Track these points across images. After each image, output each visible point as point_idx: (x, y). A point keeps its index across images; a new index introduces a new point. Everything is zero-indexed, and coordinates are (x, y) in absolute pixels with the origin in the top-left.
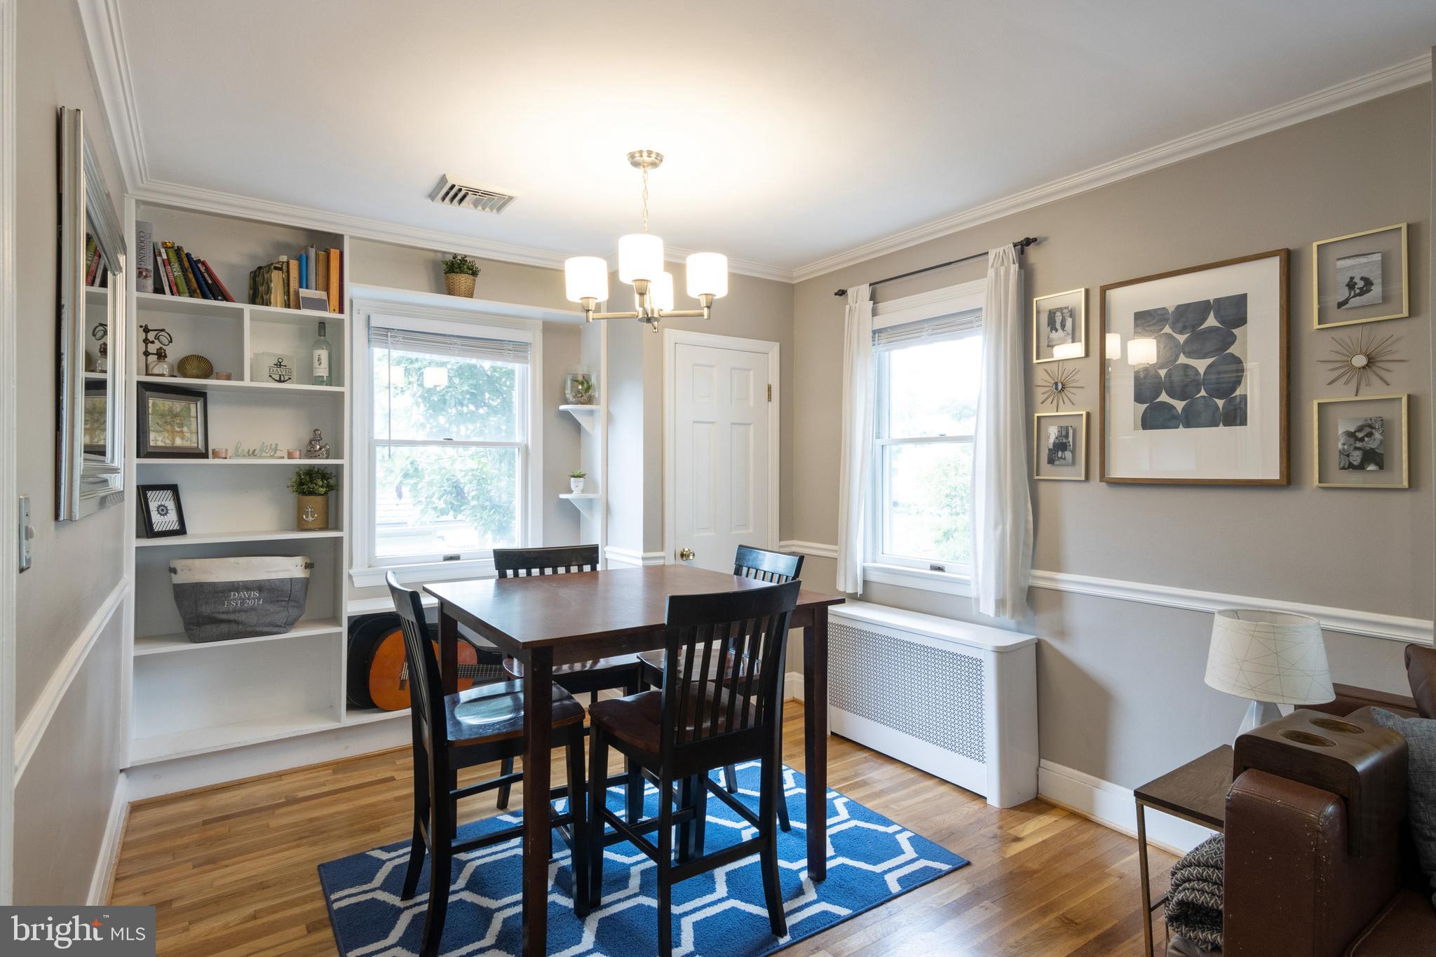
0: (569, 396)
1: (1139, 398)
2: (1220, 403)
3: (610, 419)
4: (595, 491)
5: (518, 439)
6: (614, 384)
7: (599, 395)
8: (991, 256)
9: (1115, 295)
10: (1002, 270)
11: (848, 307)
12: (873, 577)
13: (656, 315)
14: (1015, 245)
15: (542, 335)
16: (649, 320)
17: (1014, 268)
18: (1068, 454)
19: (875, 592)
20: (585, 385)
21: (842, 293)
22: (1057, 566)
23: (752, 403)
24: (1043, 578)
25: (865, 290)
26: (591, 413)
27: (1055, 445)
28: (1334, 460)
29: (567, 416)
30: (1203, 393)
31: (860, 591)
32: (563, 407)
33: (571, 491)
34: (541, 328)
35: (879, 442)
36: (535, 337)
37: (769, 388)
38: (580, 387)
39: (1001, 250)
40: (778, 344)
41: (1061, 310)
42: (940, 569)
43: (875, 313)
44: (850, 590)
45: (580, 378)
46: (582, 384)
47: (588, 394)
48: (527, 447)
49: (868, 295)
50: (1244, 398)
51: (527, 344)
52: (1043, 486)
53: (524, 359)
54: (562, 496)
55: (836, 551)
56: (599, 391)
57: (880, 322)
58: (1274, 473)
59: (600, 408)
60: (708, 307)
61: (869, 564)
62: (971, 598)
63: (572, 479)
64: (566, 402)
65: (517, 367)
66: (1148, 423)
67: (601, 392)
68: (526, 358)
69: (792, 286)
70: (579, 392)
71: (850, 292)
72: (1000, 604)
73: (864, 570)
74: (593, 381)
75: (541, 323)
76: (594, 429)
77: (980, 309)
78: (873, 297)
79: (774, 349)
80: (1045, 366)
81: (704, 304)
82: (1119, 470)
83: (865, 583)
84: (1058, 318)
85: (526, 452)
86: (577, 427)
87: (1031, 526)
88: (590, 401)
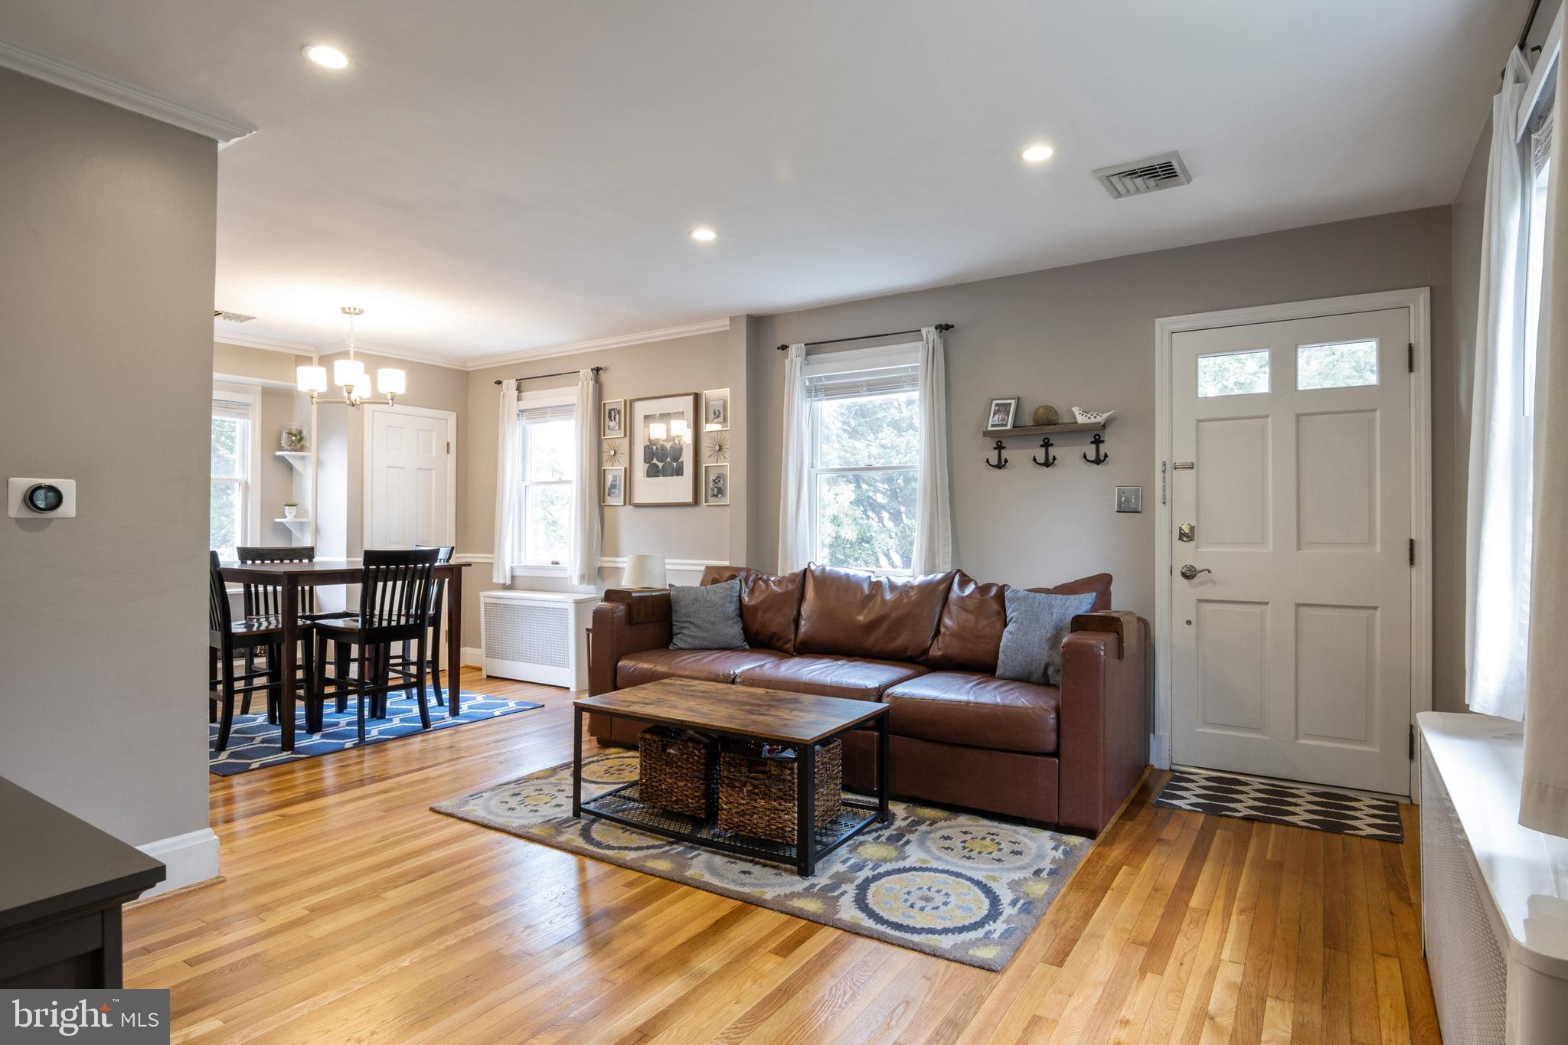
0: (284, 443)
1: (645, 462)
2: (675, 464)
3: (319, 463)
4: (306, 516)
5: (238, 474)
6: (323, 436)
7: (310, 444)
8: (581, 373)
9: (638, 406)
10: (586, 382)
11: (502, 393)
12: (517, 573)
13: (358, 403)
14: (592, 370)
15: (261, 398)
16: (353, 405)
17: (591, 383)
18: (616, 491)
19: (519, 582)
20: (298, 437)
21: (499, 383)
22: (617, 555)
23: (434, 455)
24: (607, 562)
25: (513, 384)
26: (303, 458)
27: (611, 485)
28: (710, 492)
29: (283, 460)
30: (669, 459)
31: (508, 582)
32: (279, 453)
33: (285, 517)
34: (261, 392)
35: (524, 484)
36: (256, 400)
37: (448, 444)
38: (294, 438)
39: (586, 371)
40: (455, 413)
41: (614, 410)
42: (557, 563)
43: (519, 399)
44: (501, 581)
45: (294, 432)
46: (295, 436)
47: (300, 444)
48: (247, 483)
49: (515, 387)
50: (682, 462)
51: (248, 405)
52: (606, 508)
53: (244, 415)
54: (277, 520)
55: (492, 558)
56: (310, 441)
57: (523, 405)
58: (689, 499)
59: (311, 455)
60: (392, 400)
61: (516, 564)
62: (567, 578)
63: (287, 507)
64: (281, 449)
65: (239, 422)
66: (649, 475)
67: (312, 442)
68: (247, 414)
69: (468, 372)
70: (293, 442)
71: (503, 383)
72: (582, 578)
73: (512, 568)
74: (305, 433)
75: (260, 388)
76: (306, 471)
77: (574, 404)
78: (519, 389)
79: (452, 417)
80: (608, 441)
81: (389, 397)
82: (637, 500)
83: (513, 577)
84: (613, 414)
85: (246, 487)
86: (290, 468)
87: (600, 532)
88: (302, 449)
